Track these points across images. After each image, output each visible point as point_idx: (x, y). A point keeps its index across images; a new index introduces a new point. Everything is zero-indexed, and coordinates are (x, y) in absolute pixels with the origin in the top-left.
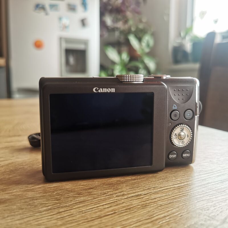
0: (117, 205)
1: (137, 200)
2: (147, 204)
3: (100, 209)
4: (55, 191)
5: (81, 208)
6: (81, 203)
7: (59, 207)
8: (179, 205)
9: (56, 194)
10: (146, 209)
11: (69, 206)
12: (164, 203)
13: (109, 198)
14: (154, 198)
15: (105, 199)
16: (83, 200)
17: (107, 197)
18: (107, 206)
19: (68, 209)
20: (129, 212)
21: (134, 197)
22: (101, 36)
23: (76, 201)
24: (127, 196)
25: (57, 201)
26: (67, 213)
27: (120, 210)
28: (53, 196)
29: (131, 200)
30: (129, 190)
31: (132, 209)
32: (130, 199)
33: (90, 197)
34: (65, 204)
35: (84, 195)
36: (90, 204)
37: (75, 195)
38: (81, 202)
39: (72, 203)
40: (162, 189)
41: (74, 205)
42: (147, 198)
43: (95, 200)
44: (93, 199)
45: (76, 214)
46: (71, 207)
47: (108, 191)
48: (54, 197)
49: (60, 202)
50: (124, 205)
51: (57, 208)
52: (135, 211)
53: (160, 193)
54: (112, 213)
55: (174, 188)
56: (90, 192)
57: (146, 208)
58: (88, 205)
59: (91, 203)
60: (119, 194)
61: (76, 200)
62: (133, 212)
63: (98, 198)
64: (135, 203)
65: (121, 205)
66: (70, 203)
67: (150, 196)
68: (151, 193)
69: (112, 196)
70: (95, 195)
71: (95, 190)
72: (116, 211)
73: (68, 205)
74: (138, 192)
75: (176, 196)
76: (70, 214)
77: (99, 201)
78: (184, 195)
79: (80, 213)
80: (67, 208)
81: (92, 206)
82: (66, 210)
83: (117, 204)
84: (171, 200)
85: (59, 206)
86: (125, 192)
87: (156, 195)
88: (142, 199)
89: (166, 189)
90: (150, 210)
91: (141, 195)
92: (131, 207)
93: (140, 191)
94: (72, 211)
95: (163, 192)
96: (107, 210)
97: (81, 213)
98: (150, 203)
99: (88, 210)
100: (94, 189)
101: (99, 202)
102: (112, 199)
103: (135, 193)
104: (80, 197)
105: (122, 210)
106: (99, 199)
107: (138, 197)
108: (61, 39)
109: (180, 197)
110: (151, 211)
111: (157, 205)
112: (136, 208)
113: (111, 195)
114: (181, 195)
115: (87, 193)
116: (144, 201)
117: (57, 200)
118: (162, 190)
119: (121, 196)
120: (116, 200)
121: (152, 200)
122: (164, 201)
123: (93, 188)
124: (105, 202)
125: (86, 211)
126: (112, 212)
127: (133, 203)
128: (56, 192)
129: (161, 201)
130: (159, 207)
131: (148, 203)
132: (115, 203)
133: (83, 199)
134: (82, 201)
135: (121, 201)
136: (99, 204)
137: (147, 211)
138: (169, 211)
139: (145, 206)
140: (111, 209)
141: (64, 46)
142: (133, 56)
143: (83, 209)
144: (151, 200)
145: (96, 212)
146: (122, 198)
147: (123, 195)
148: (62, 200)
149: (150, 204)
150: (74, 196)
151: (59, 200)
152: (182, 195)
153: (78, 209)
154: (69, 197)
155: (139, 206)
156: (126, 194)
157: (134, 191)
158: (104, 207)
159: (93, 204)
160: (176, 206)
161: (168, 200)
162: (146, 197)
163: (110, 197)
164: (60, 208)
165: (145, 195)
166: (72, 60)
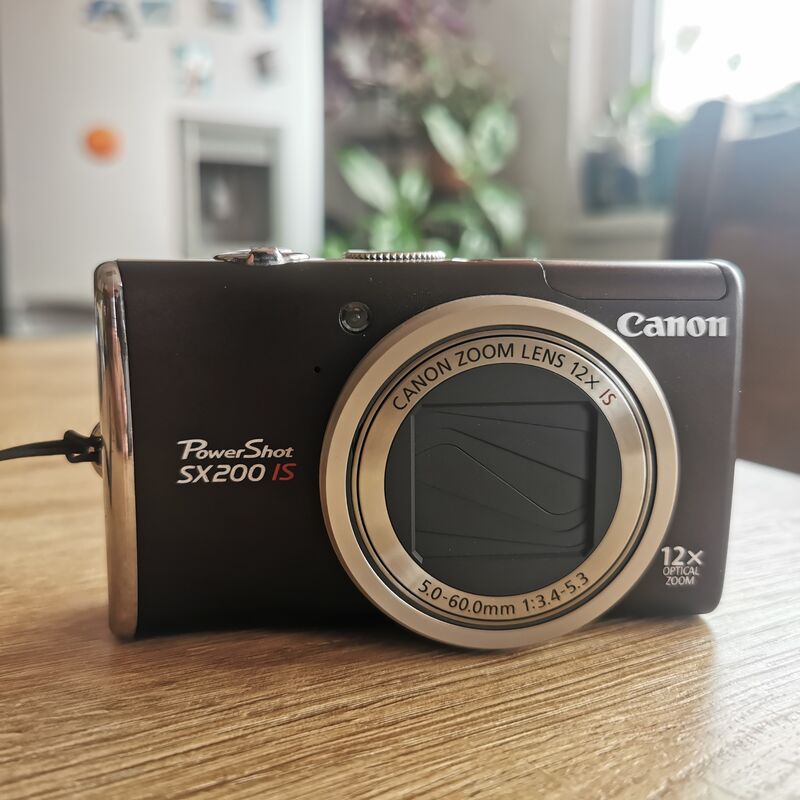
0: (241, 751)
1: (324, 729)
2: (359, 747)
3: (171, 769)
4: (24, 696)
5: (97, 766)
6: (105, 744)
7: (16, 760)
8: (479, 749)
9: (23, 706)
10: (349, 766)
11: (53, 756)
12: (426, 739)
13: (218, 724)
14: (390, 720)
15: (201, 728)
16: (120, 732)
17: (213, 718)
18: (200, 757)
19: (46, 769)
20: (280, 781)
21: (316, 718)
22: (329, 114)
23: (90, 734)
24: (292, 714)
25: (17, 734)
26: (38, 783)
27: (247, 773)
28: (10, 716)
29: (302, 731)
30: (308, 688)
31: (293, 768)
32: (300, 727)
33: (149, 719)
34: (42, 747)
35: (127, 710)
36: (141, 747)
37: (94, 710)
38: (106, 740)
39: (72, 743)
40: (434, 683)
41: (77, 750)
42: (364, 719)
43: (165, 729)
44: (157, 728)
45: (74, 786)
46: (62, 757)
47: (228, 691)
48: (11, 718)
49: (28, 740)
50: (270, 749)
51: (8, 761)
52: (303, 773)
53: (423, 699)
54: (213, 782)
55: (479, 681)
56: (154, 699)
57: (351, 762)
58: (131, 750)
59: (142, 744)
60: (264, 705)
61: (89, 731)
62: (293, 778)
63: (176, 722)
64: (312, 740)
65: (256, 753)
66: (63, 745)
67: (381, 712)
68: (387, 701)
69: (235, 714)
70: (172, 711)
71: (179, 691)
72: (230, 778)
73: (52, 753)
74: (340, 696)
75: (479, 710)
76: (48, 786)
77: (178, 734)
78: (509, 705)
79: (88, 786)
80: (47, 761)
81: (145, 754)
82: (40, 770)
83: (243, 748)
84: (453, 730)
85: (21, 755)
86: (288, 698)
87: (403, 709)
88: (344, 724)
89: (448, 684)
90: (361, 770)
91: (345, 708)
92: (295, 757)
93: (347, 693)
94: (60, 775)
95: (432, 697)
96: (196, 772)
97: (94, 785)
98: (368, 742)
99: (124, 774)
100: (174, 685)
101: (177, 738)
102: (229, 728)
103: (326, 700)
104: (110, 717)
105: (253, 771)
106: (181, 725)
107: (333, 719)
108: (182, 124)
109: (491, 714)
110: (363, 774)
111: (395, 750)
112: (310, 763)
113: (230, 709)
114: (497, 709)
115: (143, 704)
116: (349, 735)
117: (19, 731)
118: (434, 688)
119: (267, 713)
120: (246, 728)
121: (382, 729)
122: (425, 734)
123: (172, 683)
124: (201, 741)
125: (114, 776)
126: (213, 779)
127: (306, 743)
128: (27, 700)
129: (414, 733)
130: (402, 759)
131: (363, 740)
132: (238, 741)
133: (118, 727)
134: (111, 734)
135: (262, 736)
136: (173, 746)
137: (351, 773)
138: (433, 773)
139: (349, 753)
140: (212, 767)
141: (196, 148)
142: (444, 187)
143: (107, 766)
144: (380, 727)
145: (152, 781)
146: (270, 720)
147: (279, 709)
148: (36, 729)
149: (369, 746)
150: (86, 716)
151: (26, 729)
152: (502, 707)
153: (84, 768)
154: (67, 720)
155: (324, 756)
156: (291, 706)
157: (325, 694)
158: (189, 760)
159: (150, 749)
160: (468, 751)
161: (446, 727)
162: (363, 715)
163: (224, 719)
164: (21, 761)
165: (362, 707)
166: (223, 199)
